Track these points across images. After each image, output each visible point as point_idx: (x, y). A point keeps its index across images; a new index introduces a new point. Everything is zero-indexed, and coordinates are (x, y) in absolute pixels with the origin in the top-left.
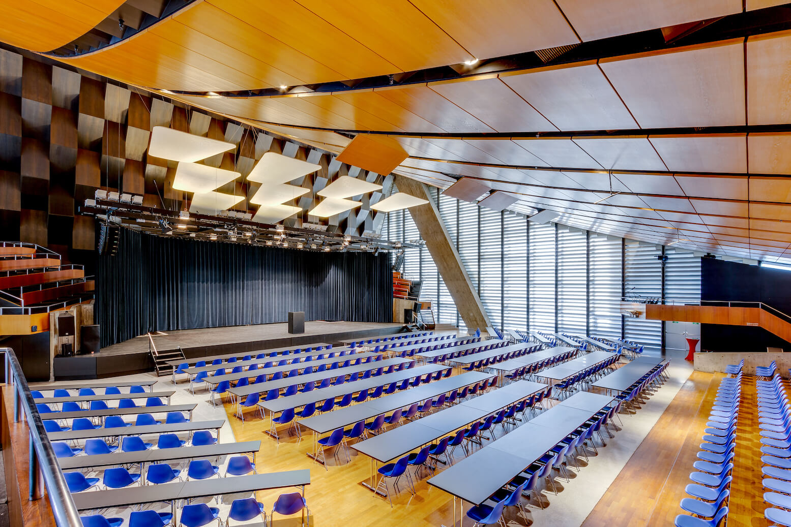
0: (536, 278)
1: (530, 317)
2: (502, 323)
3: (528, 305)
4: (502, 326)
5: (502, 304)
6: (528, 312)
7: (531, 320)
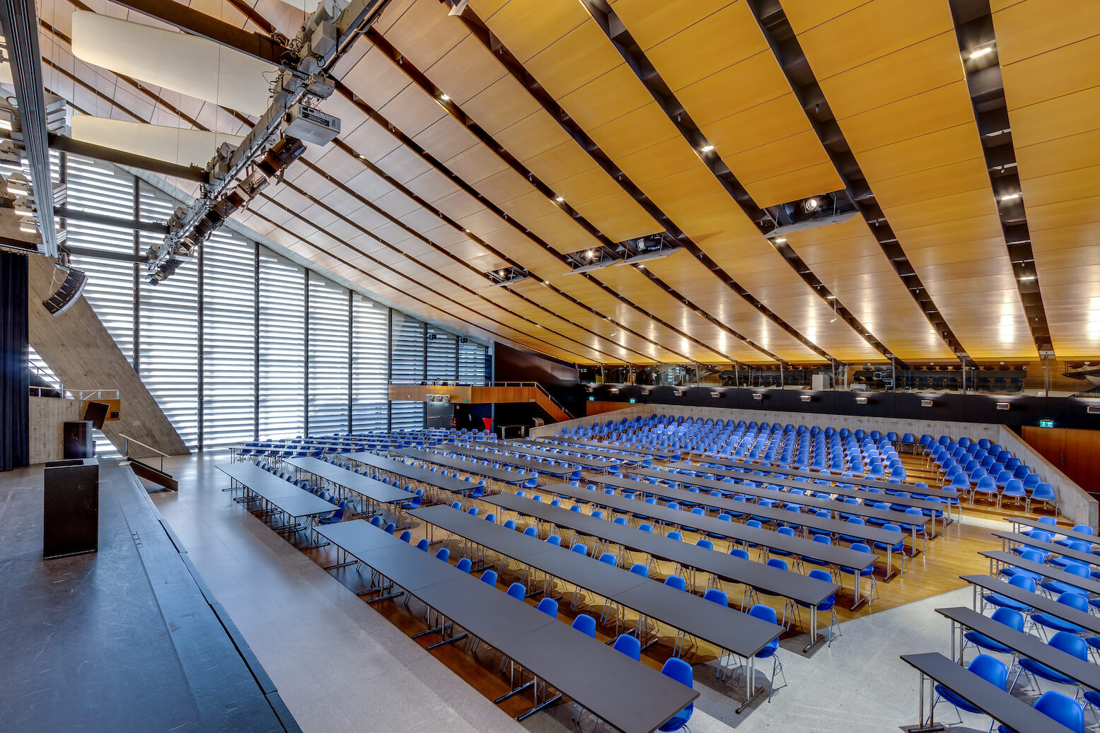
0: (272, 351)
1: (261, 415)
2: (201, 434)
3: (257, 396)
4: (201, 439)
5: (201, 396)
6: (257, 407)
7: (261, 421)
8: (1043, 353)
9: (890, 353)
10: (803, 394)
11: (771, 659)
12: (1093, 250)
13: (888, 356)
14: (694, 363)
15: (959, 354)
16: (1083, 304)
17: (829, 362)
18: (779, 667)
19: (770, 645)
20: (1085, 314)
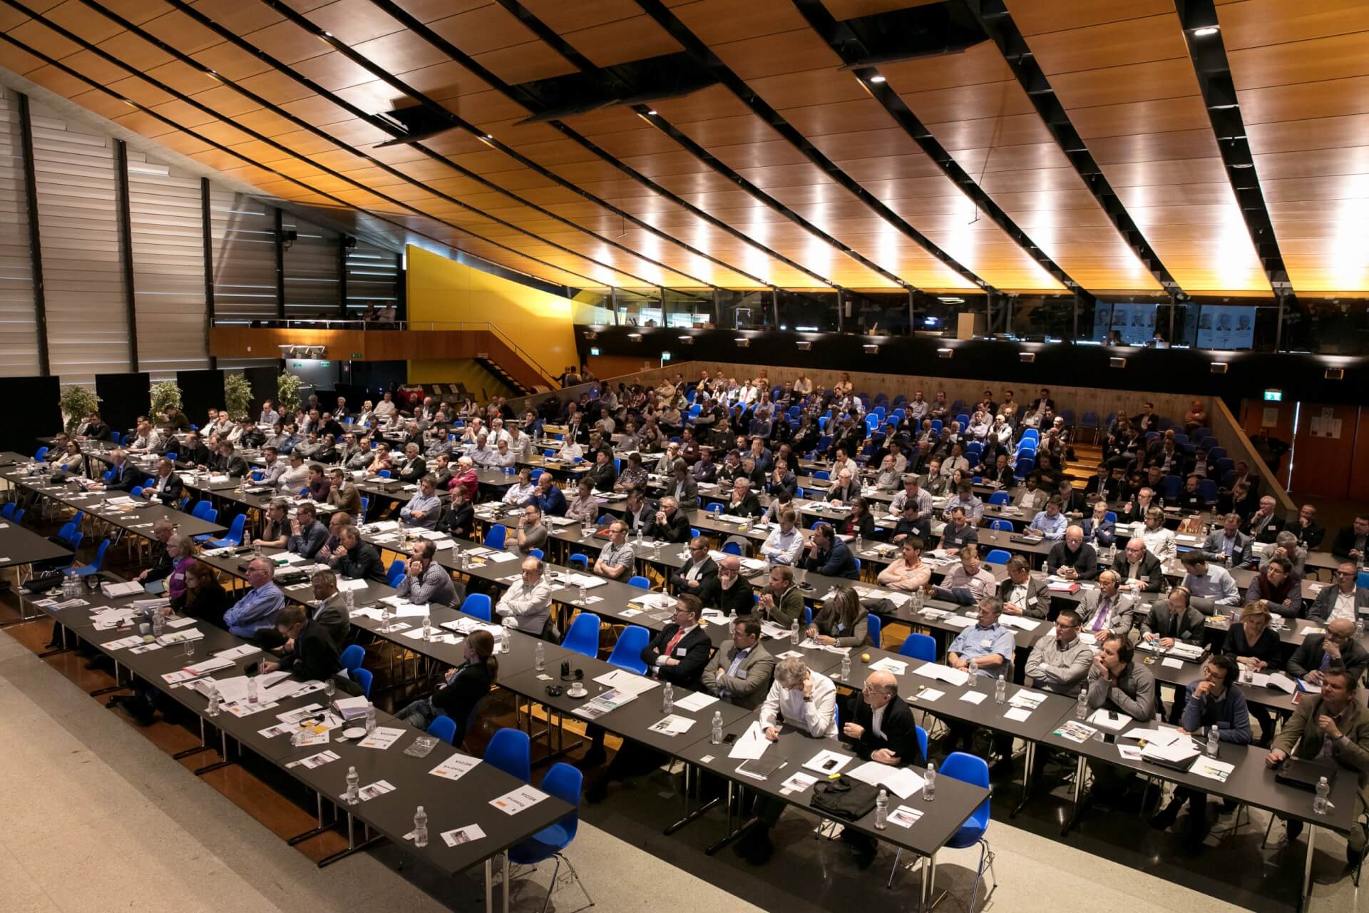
8: (1277, 284)
9: (1070, 279)
10: (943, 345)
11: (977, 847)
12: (1362, 119)
13: (1068, 283)
14: (771, 289)
15: (1166, 284)
16: (1318, 209)
17: (984, 292)
18: (988, 859)
19: (973, 822)
20: (1330, 226)
